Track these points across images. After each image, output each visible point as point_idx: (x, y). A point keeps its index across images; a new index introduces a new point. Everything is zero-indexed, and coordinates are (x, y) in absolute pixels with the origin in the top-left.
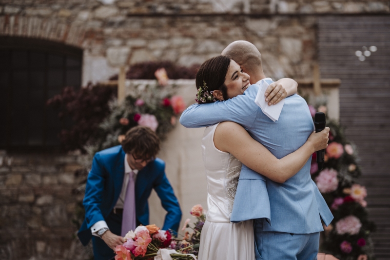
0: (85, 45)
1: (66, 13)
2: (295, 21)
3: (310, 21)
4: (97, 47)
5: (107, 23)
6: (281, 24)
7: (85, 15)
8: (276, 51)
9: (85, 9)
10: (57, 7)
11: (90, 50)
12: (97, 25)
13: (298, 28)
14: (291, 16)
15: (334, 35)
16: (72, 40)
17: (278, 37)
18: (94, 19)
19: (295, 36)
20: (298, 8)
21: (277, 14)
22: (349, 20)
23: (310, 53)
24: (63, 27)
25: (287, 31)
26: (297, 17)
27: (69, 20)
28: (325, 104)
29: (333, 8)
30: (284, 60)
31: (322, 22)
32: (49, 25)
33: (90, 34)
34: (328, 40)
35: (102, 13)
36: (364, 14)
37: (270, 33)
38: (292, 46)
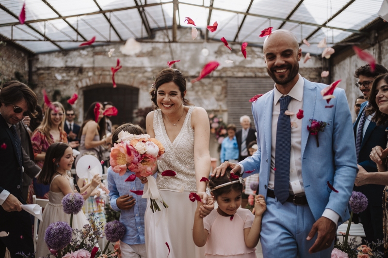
0: (140, 87)
1: (133, 74)
2: (219, 79)
3: (224, 79)
4: (145, 88)
5: (149, 79)
6: (214, 80)
7: (140, 75)
8: (212, 90)
9: (140, 73)
10: (129, 72)
11: (143, 89)
12: (145, 79)
13: (220, 81)
14: (217, 77)
15: (234, 85)
16: (135, 85)
17: (213, 85)
18: (144, 77)
19: (219, 85)
20: (221, 74)
21: (212, 77)
22: (239, 79)
23: (224, 91)
24: (132, 80)
25: (216, 83)
26: (221, 77)
27: (134, 77)
28: (222, 118)
29: (234, 74)
30: (215, 94)
31: (229, 79)
32: (127, 79)
33: (142, 83)
34: (231, 87)
35: (147, 74)
36: (245, 77)
37: (210, 83)
38: (218, 88)
